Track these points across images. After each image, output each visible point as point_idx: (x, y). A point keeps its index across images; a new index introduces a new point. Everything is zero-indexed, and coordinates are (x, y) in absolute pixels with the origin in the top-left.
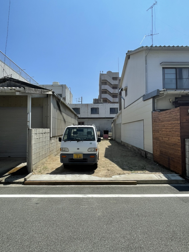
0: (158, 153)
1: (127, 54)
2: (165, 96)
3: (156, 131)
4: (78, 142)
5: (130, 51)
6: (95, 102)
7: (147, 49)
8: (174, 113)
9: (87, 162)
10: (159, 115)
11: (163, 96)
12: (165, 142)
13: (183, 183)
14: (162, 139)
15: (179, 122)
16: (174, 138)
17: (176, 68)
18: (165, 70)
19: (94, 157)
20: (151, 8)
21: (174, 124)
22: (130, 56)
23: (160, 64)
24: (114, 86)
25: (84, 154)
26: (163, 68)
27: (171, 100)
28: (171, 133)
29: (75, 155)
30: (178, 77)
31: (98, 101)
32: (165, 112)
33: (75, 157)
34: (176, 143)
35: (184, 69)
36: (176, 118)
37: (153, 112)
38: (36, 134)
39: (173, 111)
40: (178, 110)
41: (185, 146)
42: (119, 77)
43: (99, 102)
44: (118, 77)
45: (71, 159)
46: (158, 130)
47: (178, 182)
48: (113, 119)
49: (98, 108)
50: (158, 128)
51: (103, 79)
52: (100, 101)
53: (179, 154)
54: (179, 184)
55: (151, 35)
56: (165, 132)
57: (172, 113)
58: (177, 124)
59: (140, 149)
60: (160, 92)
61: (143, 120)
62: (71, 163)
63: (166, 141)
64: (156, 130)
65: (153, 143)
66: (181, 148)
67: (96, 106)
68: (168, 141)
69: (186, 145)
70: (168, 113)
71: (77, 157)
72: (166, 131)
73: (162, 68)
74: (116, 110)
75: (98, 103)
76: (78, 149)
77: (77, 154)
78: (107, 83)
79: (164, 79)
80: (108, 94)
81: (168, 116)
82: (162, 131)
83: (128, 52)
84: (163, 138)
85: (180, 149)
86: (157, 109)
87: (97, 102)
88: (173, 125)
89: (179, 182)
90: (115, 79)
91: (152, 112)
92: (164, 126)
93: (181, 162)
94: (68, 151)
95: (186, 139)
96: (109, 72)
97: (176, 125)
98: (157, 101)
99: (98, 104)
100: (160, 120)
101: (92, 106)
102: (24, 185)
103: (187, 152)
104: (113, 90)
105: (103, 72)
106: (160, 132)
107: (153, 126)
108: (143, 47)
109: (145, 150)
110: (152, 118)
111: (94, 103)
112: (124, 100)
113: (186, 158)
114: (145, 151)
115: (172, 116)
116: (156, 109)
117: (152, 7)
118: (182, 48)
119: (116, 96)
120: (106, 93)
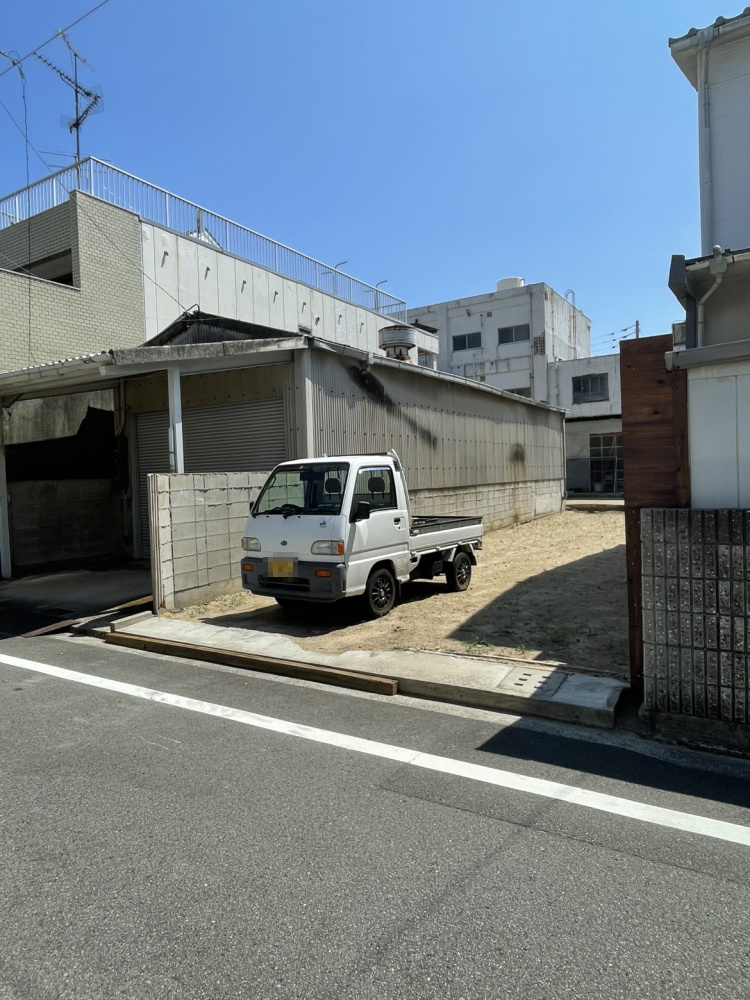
2: (719, 280)
4: (285, 518)
9: (308, 590)
11: (716, 285)
13: (604, 725)
19: (329, 574)
38: (205, 491)
47: (577, 717)
54: (581, 724)
76: (284, 543)
89: (583, 719)
94: (259, 549)
98: (705, 316)
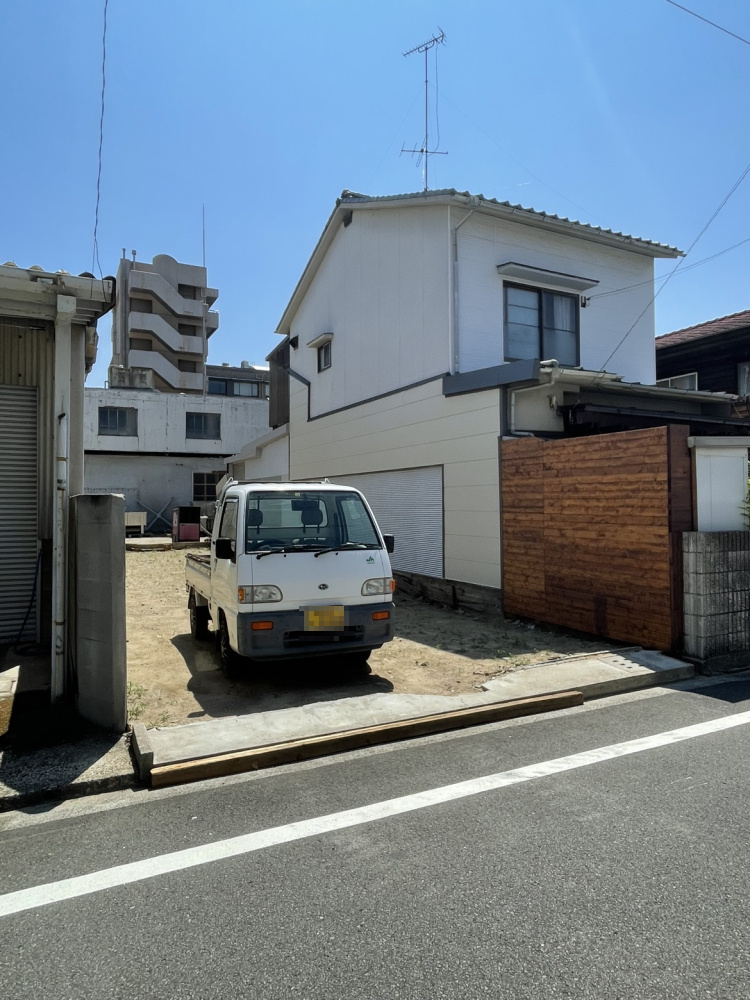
0: (538, 584)
1: (343, 206)
2: (553, 383)
3: (526, 507)
4: (316, 556)
5: (356, 196)
6: (115, 383)
7: (466, 203)
8: (635, 444)
9: (360, 639)
10: (543, 449)
11: (547, 385)
12: (577, 546)
13: (690, 676)
14: (563, 535)
15: (663, 477)
16: (632, 532)
17: (538, 291)
18: (511, 292)
19: (386, 615)
20: (421, 50)
21: (630, 483)
22: (352, 212)
23: (498, 267)
24: (185, 322)
25: (350, 609)
26: (507, 285)
27: (554, 399)
28: (614, 513)
29: (311, 613)
30: (545, 324)
31: (132, 380)
32: (586, 441)
33: (313, 623)
34: (644, 546)
35: (559, 298)
36: (645, 464)
37: (505, 438)
39: (630, 437)
40: (660, 437)
41: (682, 555)
42: (205, 288)
43: (137, 383)
44: (200, 288)
45: (291, 633)
46: (540, 505)
48: (227, 460)
49: (134, 411)
50: (539, 496)
51: (139, 287)
52: (141, 382)
53: (663, 582)
54: (680, 680)
55: (422, 151)
56: (583, 511)
57: (619, 444)
58: (651, 482)
59: (413, 575)
60: (542, 370)
61: (442, 466)
62: (295, 651)
63: (583, 542)
64: (524, 504)
65: (504, 552)
66: (671, 564)
67: (122, 399)
68: (595, 540)
69: (685, 554)
70: (597, 446)
71: (321, 622)
72: (588, 508)
73: (502, 283)
74: (211, 423)
75: (132, 388)
76: (324, 587)
77: (319, 610)
78: (156, 305)
79: (506, 322)
80: (157, 353)
81: (596, 456)
82: (563, 508)
83: (345, 195)
84: (569, 533)
85: (665, 566)
86: (519, 428)
87: (127, 384)
88: (629, 487)
89: (682, 676)
90: (189, 291)
91: (500, 438)
92: (576, 490)
93: (667, 610)
94: (279, 598)
95: (685, 534)
96: (164, 261)
97: (649, 486)
98: (516, 402)
99: (134, 393)
100: (550, 469)
101: (104, 401)
102: (151, 788)
103: (691, 575)
104: (181, 336)
105: (134, 253)
106: (548, 510)
107: (504, 489)
108: (453, 192)
109: (446, 578)
110: (501, 461)
111: (111, 387)
112: (309, 384)
113: (686, 597)
114: (448, 581)
115: (621, 455)
116: (513, 428)
117: (427, 49)
118: (565, 224)
119: (195, 363)
120: (151, 349)
